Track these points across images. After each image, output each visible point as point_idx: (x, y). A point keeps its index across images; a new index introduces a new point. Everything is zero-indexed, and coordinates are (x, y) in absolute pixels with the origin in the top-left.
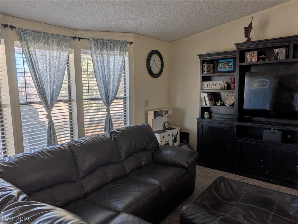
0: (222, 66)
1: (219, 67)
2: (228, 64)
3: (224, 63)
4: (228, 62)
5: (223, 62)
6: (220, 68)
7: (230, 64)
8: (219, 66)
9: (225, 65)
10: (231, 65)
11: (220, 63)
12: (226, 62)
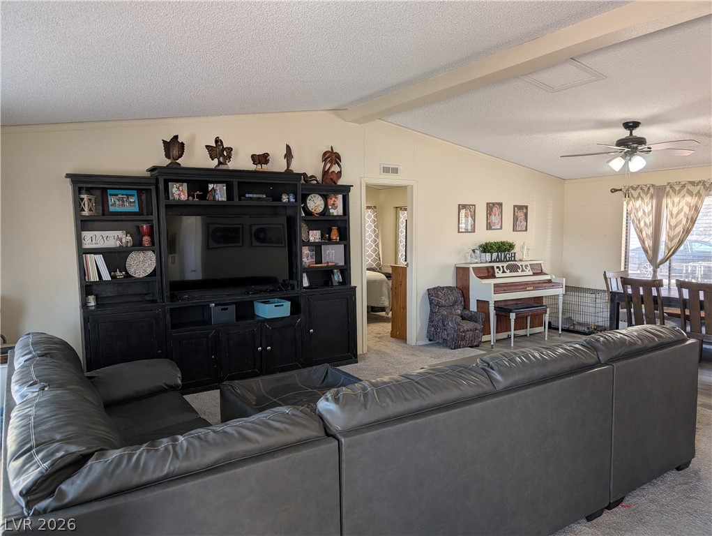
0: (117, 203)
1: (110, 203)
2: (128, 198)
3: (120, 196)
4: (128, 196)
5: (117, 195)
6: (114, 205)
7: (132, 200)
8: (110, 200)
9: (123, 201)
10: (134, 202)
11: (111, 195)
12: (122, 195)
